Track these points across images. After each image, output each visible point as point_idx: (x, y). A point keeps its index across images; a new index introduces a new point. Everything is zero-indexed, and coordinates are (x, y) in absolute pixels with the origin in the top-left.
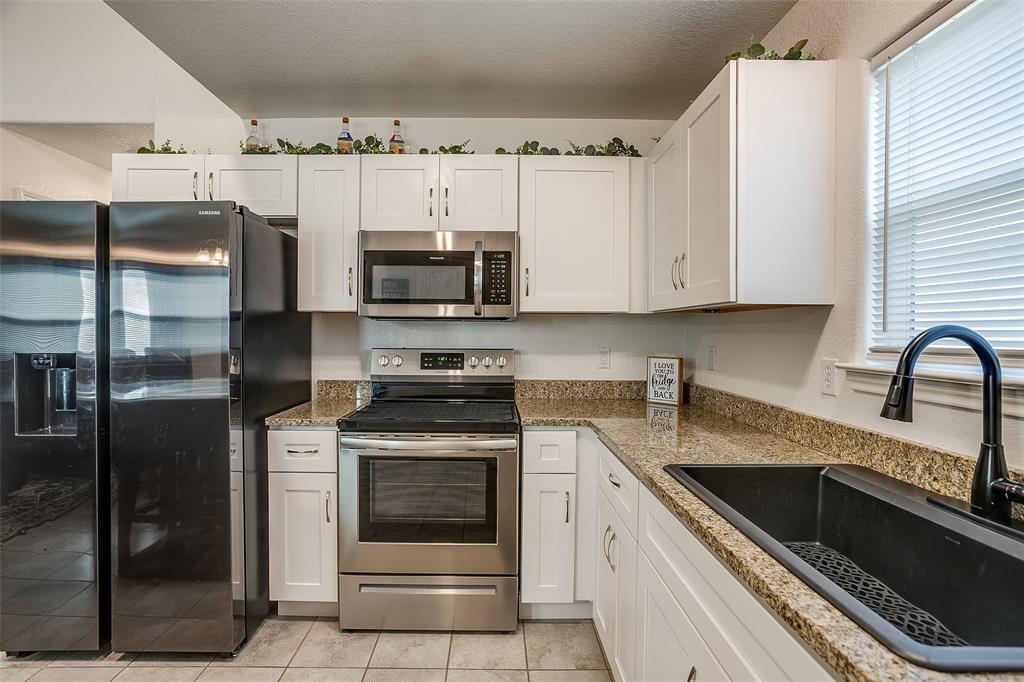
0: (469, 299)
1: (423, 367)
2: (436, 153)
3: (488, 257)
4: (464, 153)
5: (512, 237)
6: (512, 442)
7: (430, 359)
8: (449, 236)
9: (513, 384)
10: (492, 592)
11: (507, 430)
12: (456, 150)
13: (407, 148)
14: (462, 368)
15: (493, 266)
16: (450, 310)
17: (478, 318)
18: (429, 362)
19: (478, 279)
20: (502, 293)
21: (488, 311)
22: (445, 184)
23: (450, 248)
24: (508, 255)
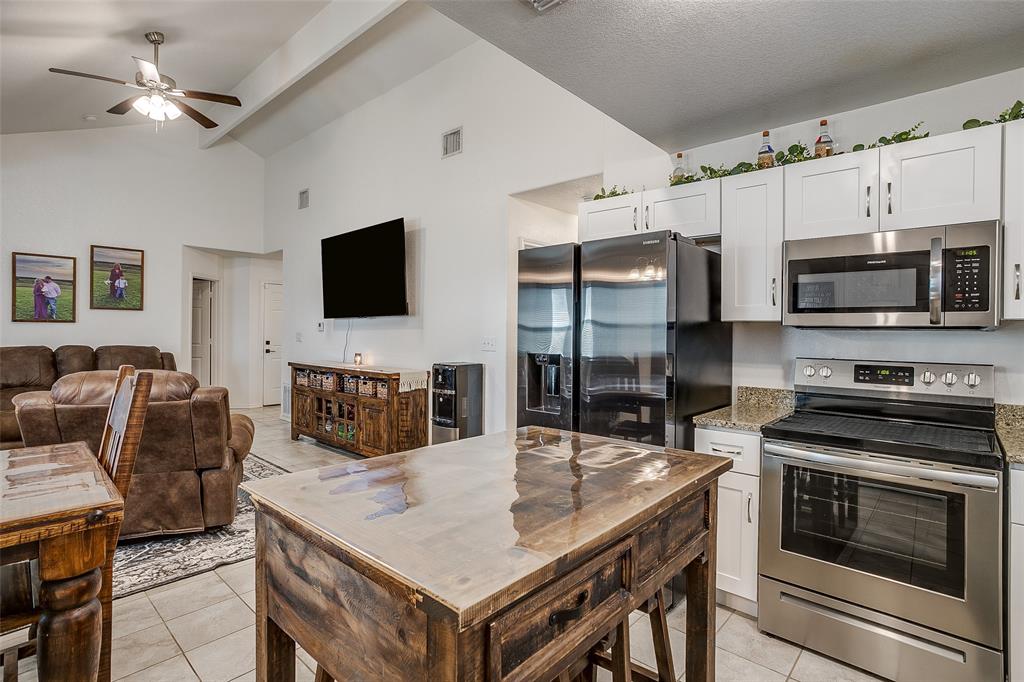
0: (922, 304)
1: (857, 380)
2: (874, 146)
3: (949, 255)
4: (914, 138)
5: (992, 228)
6: (992, 480)
7: (866, 371)
8: (891, 237)
9: (993, 409)
10: (959, 658)
11: (982, 463)
12: (901, 138)
13: (835, 147)
14: (911, 384)
15: (959, 266)
16: (893, 319)
17: (935, 326)
18: (864, 375)
19: (936, 281)
20: (974, 298)
21: (951, 318)
22: (886, 178)
23: (892, 248)
24: (984, 251)
